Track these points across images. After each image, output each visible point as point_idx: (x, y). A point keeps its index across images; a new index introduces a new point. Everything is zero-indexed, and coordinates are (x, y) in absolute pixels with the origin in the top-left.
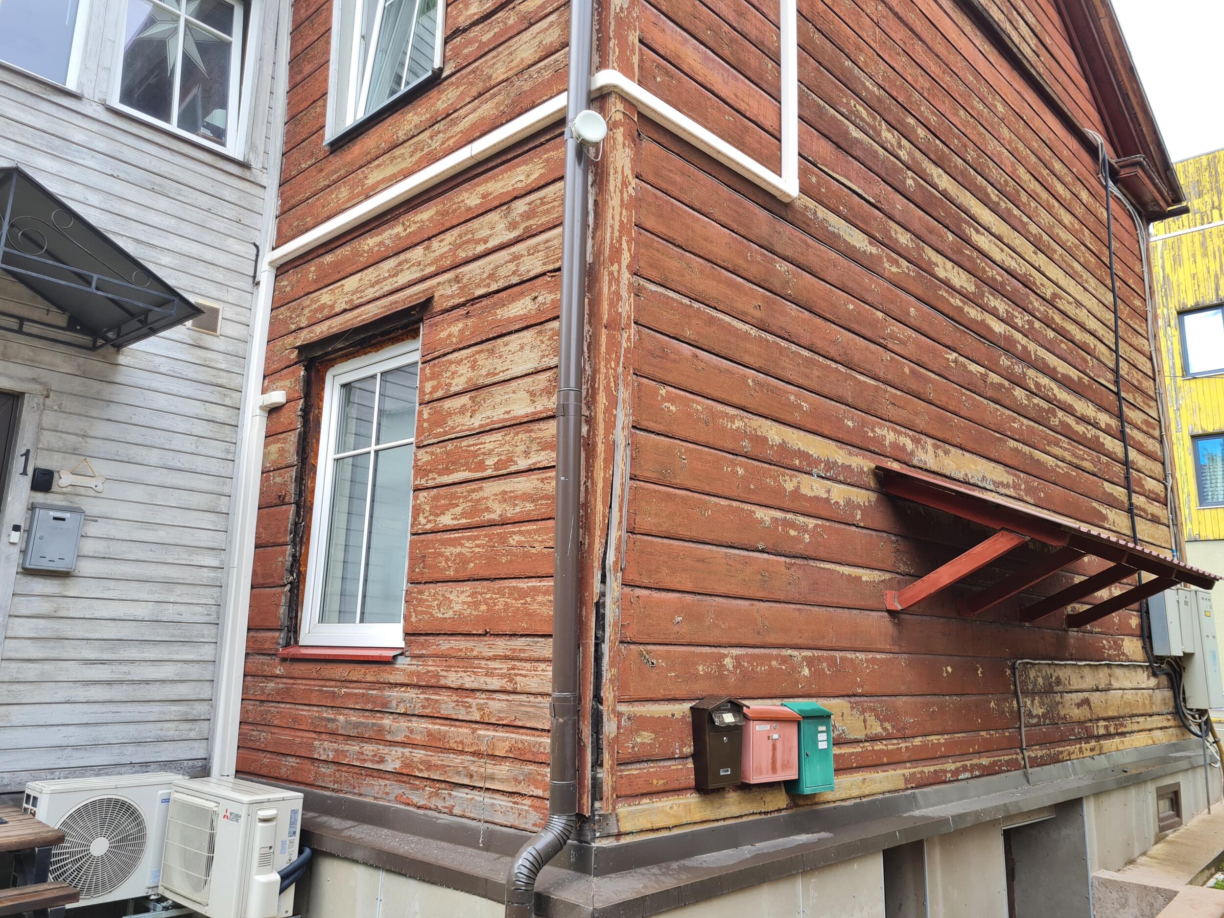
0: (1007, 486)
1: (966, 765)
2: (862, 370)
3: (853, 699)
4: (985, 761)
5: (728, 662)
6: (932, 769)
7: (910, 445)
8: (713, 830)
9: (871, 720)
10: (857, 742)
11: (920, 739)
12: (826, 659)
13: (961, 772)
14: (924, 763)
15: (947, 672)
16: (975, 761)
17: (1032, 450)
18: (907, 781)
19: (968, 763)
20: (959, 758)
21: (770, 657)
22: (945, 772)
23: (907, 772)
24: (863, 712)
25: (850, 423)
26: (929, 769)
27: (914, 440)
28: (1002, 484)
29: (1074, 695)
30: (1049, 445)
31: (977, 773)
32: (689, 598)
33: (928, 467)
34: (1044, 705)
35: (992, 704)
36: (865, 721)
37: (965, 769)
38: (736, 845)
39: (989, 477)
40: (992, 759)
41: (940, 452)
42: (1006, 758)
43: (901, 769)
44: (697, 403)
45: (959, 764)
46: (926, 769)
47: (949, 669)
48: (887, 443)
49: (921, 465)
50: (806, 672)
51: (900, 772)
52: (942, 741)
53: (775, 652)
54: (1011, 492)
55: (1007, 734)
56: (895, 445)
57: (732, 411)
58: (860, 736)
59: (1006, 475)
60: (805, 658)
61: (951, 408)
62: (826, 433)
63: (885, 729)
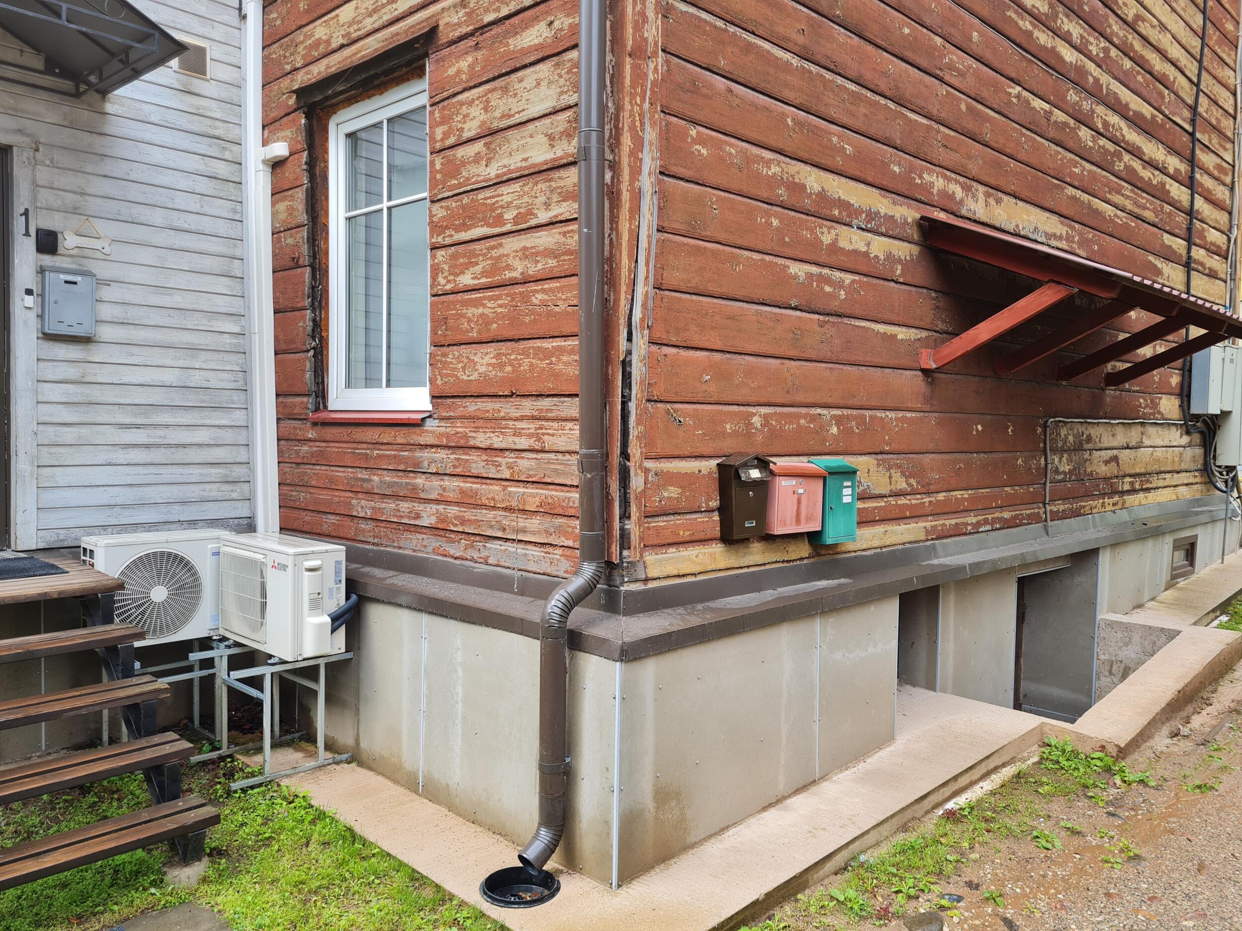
0: (1060, 238)
1: (987, 519)
2: (914, 107)
3: (879, 457)
4: (1006, 515)
5: (756, 421)
6: (953, 522)
7: (959, 193)
8: (737, 576)
9: (897, 475)
10: (882, 496)
11: (944, 494)
12: (855, 418)
13: (982, 525)
14: (946, 517)
15: (977, 430)
16: (997, 515)
17: (1090, 198)
18: (927, 532)
19: (990, 517)
20: (981, 512)
21: (799, 416)
22: (967, 524)
23: (928, 525)
24: (889, 469)
25: (896, 169)
26: (950, 522)
27: (967, 189)
28: (1054, 236)
29: (1103, 453)
30: (1110, 193)
31: (998, 526)
32: (717, 356)
33: (977, 217)
34: (1071, 462)
35: (1020, 461)
36: (890, 477)
37: (986, 522)
38: (759, 590)
39: (1041, 228)
40: (1014, 513)
41: (992, 201)
42: (1028, 512)
43: (923, 521)
44: (731, 145)
45: (980, 518)
46: (947, 522)
47: (980, 428)
48: (935, 191)
49: (970, 215)
50: (834, 430)
51: (922, 524)
52: (966, 496)
53: (804, 411)
54: (1063, 245)
55: (1031, 490)
56: (943, 193)
57: (768, 155)
58: (885, 491)
59: (1060, 226)
60: (833, 417)
61: (1008, 151)
62: (870, 179)
63: (910, 485)
